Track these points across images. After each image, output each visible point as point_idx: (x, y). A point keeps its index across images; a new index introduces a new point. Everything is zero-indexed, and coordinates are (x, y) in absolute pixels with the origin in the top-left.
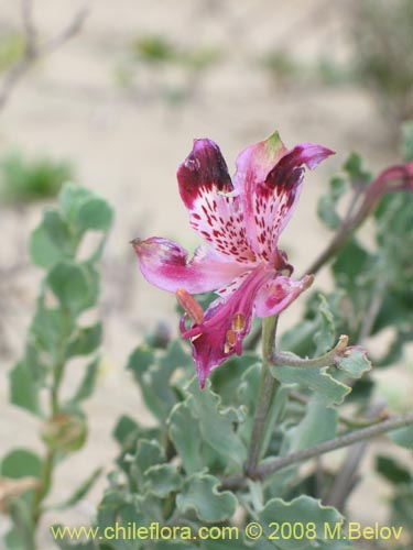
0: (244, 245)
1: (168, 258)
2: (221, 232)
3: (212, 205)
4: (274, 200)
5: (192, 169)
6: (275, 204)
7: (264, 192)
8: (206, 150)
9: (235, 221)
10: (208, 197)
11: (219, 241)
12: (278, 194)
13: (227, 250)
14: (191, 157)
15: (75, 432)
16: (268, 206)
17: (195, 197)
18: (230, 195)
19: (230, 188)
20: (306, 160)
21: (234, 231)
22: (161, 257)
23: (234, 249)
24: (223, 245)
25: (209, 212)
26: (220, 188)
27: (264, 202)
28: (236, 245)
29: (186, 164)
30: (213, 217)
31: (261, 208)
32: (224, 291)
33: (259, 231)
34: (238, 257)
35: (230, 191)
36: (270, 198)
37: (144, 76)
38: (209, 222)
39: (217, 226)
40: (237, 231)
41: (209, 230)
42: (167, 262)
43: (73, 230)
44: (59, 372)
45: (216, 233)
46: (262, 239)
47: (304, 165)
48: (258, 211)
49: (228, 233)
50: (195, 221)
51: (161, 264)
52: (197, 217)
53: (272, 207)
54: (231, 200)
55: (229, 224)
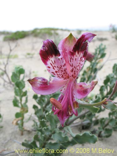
0: (66, 74)
1: (41, 83)
2: (58, 71)
3: (54, 62)
4: (76, 56)
5: (44, 50)
6: (77, 58)
7: (72, 54)
8: (48, 43)
9: (62, 67)
10: (52, 59)
11: (58, 74)
12: (78, 54)
13: (60, 77)
14: (43, 47)
15: (26, 110)
16: (74, 59)
17: (47, 60)
18: (60, 57)
19: (59, 55)
20: (87, 39)
21: (62, 70)
22: (39, 84)
23: (62, 76)
24: (59, 75)
25: (53, 65)
26: (56, 56)
27: (72, 58)
28: (63, 75)
29: (42, 49)
30: (55, 66)
31: (72, 60)
32: (62, 90)
33: (71, 68)
34: (64, 78)
35: (59, 56)
36: (75, 56)
37: (28, 56)
38: (54, 68)
39: (56, 69)
40: (63, 70)
41: (54, 71)
42: (41, 85)
43: (18, 75)
44: (21, 100)
45: (56, 72)
46: (72, 71)
47: (87, 41)
48: (71, 61)
49: (60, 71)
50: (49, 69)
51: (39, 86)
52: (49, 67)
53: (76, 59)
54: (60, 59)
55: (60, 68)
